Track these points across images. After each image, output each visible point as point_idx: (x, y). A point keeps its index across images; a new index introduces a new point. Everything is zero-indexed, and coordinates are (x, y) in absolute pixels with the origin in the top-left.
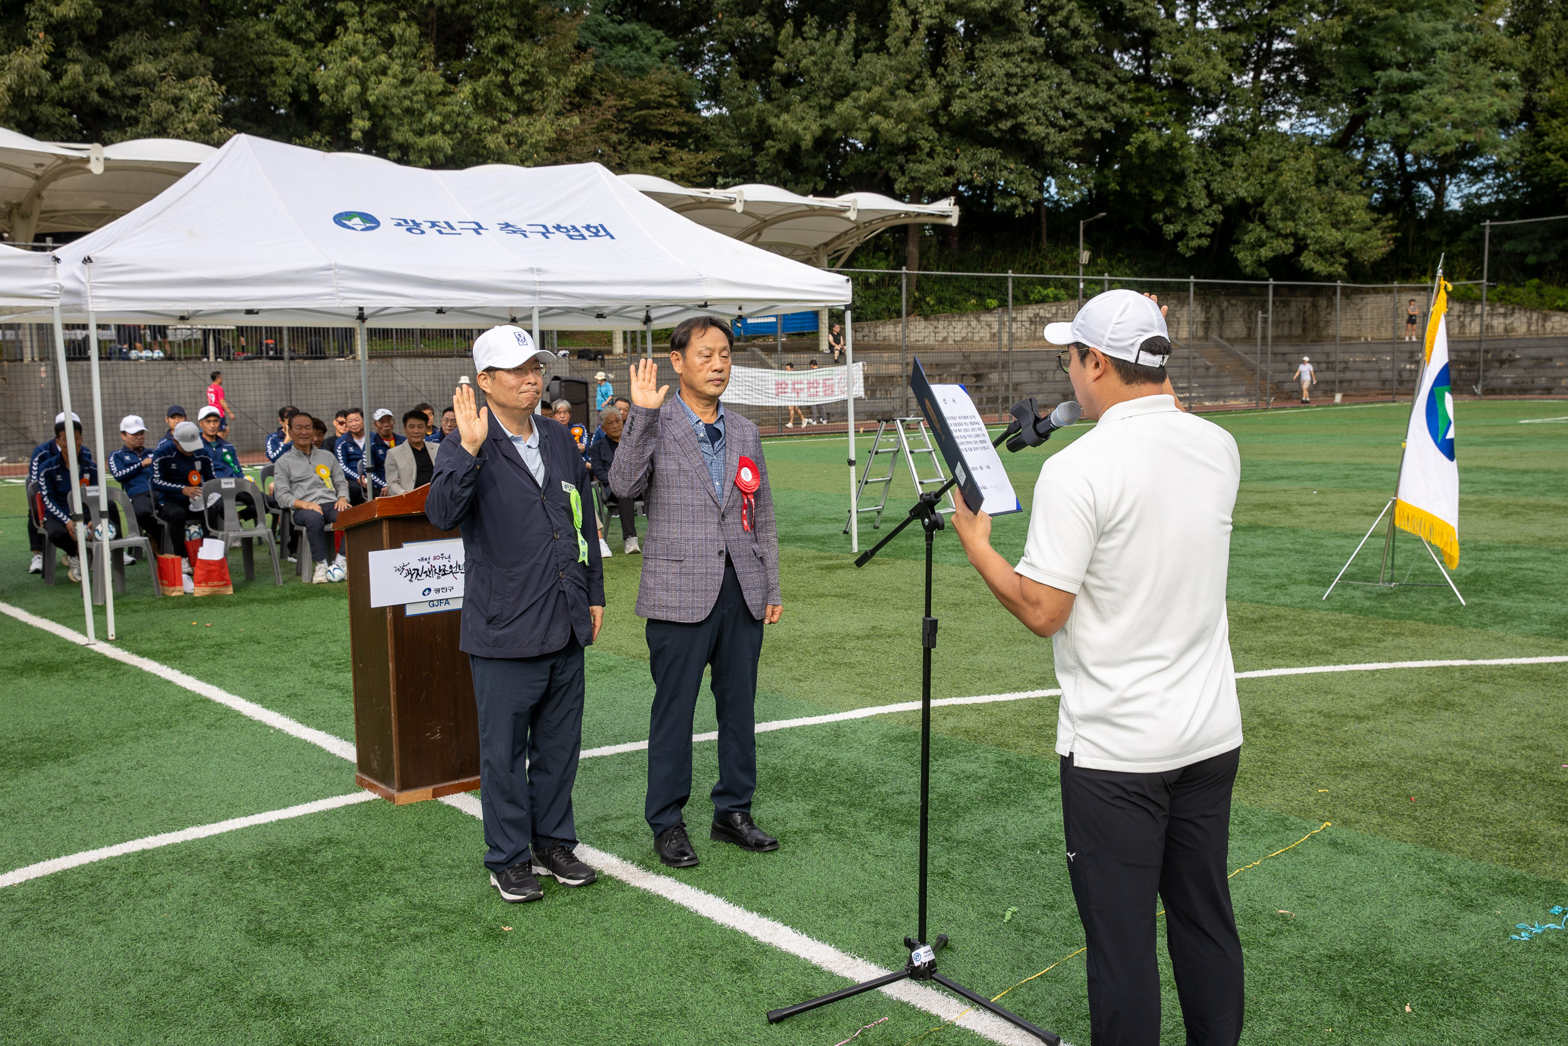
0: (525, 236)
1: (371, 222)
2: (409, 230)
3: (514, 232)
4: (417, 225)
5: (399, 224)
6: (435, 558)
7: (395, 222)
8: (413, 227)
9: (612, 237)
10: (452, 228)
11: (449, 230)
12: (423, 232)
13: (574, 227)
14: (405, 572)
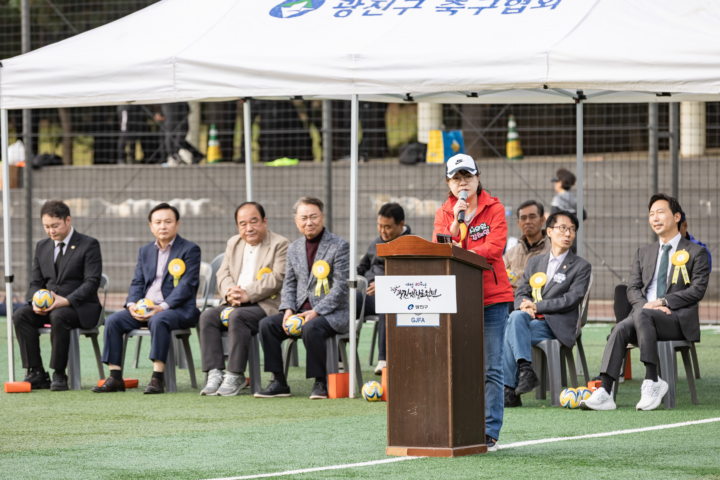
6: (416, 285)
14: (397, 292)
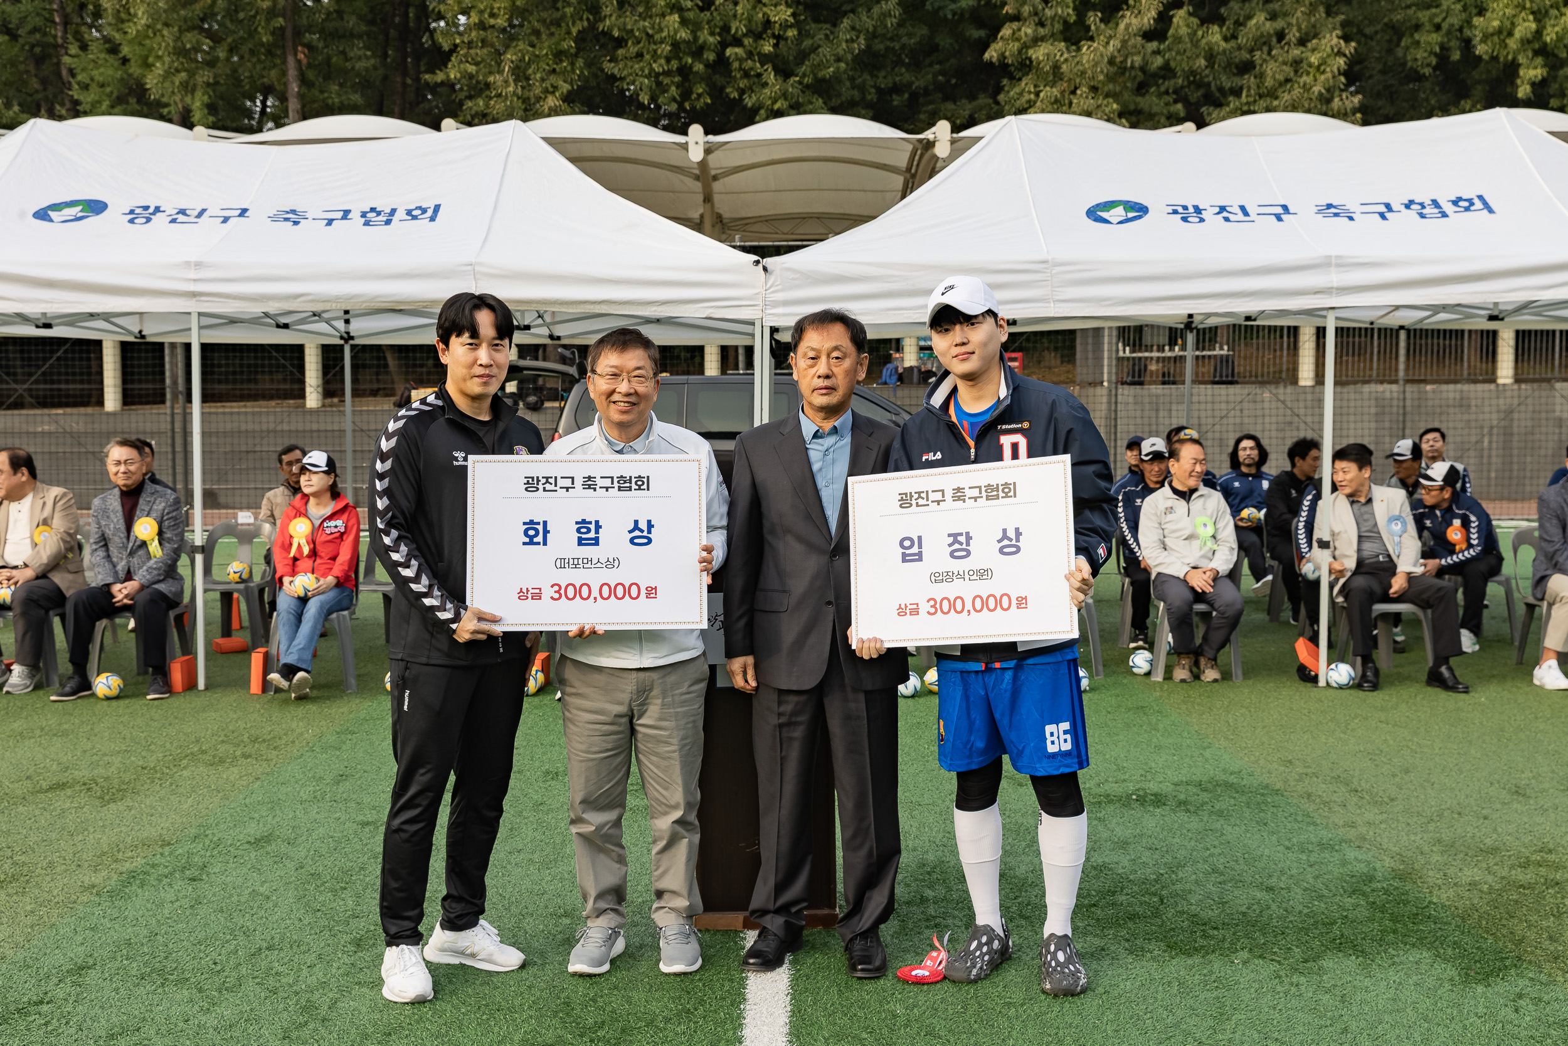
0: (1351, 218)
1: (1139, 210)
2: (1185, 219)
3: (1336, 215)
4: (1198, 210)
5: (1175, 212)
7: (1170, 210)
8: (1191, 214)
9: (1491, 211)
10: (1246, 214)
11: (1240, 216)
12: (1202, 220)
13: (1435, 203)
